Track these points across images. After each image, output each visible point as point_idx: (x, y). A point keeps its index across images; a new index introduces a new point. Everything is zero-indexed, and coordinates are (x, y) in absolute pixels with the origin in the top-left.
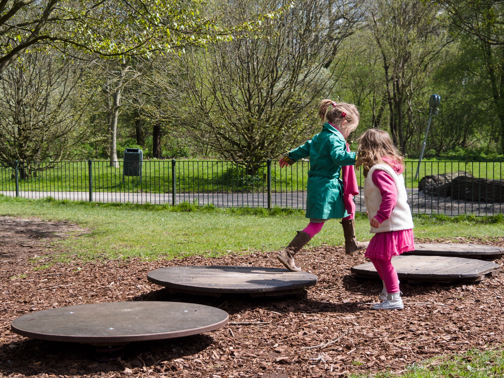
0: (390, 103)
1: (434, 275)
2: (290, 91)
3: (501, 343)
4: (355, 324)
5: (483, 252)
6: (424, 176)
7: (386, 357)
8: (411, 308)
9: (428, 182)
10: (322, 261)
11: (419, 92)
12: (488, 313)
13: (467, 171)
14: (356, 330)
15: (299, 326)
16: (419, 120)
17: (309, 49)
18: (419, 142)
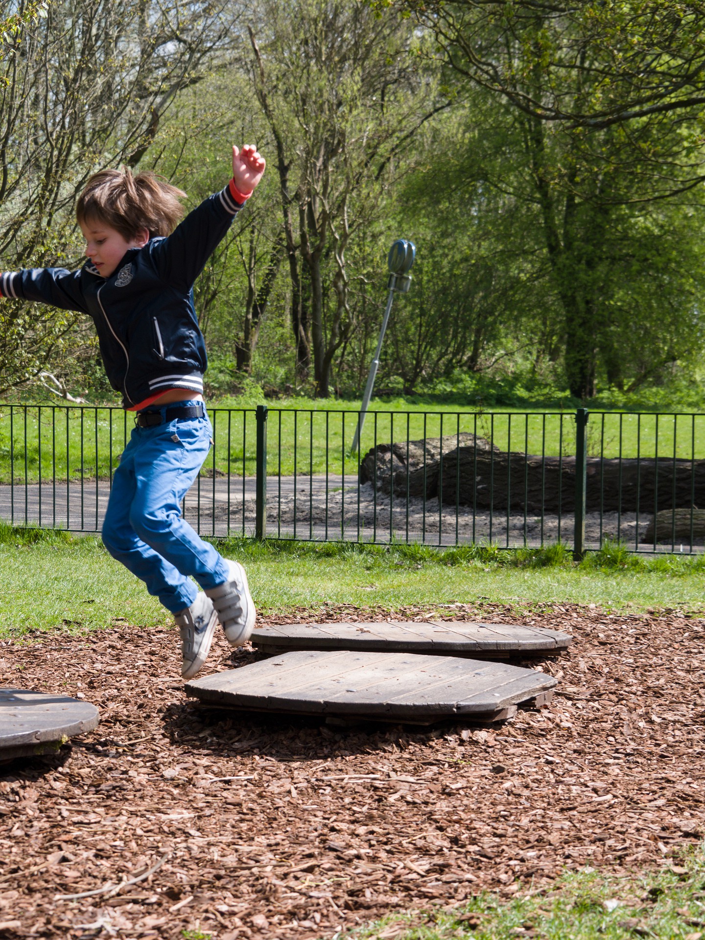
0: (293, 260)
1: (390, 706)
2: (38, 225)
3: (553, 878)
4: (193, 832)
5: (514, 644)
6: (373, 447)
7: (267, 917)
8: (334, 789)
9: (383, 462)
10: (111, 668)
11: (365, 233)
12: (523, 800)
13: (480, 433)
14: (195, 848)
15: (50, 840)
16: (364, 302)
17: (89, 118)
18: (363, 358)
